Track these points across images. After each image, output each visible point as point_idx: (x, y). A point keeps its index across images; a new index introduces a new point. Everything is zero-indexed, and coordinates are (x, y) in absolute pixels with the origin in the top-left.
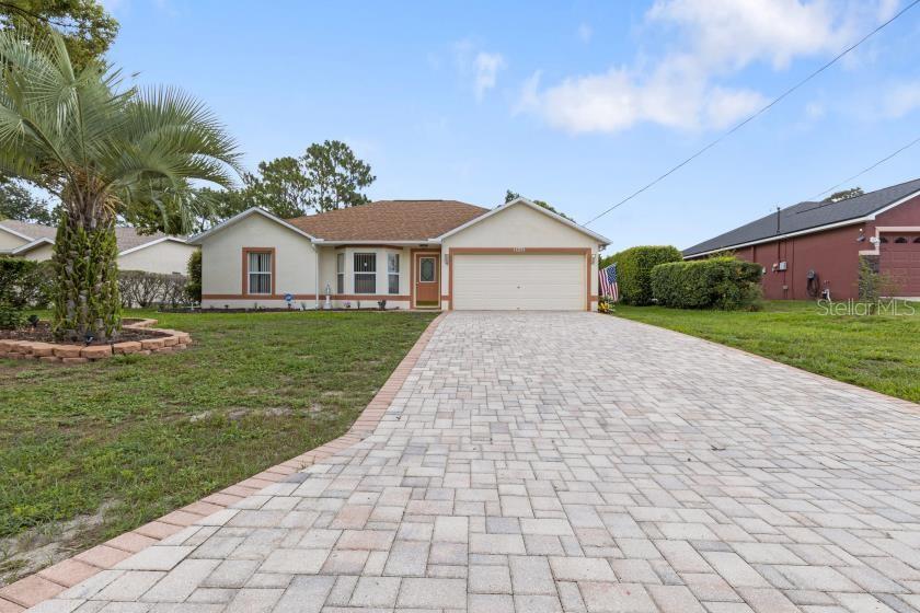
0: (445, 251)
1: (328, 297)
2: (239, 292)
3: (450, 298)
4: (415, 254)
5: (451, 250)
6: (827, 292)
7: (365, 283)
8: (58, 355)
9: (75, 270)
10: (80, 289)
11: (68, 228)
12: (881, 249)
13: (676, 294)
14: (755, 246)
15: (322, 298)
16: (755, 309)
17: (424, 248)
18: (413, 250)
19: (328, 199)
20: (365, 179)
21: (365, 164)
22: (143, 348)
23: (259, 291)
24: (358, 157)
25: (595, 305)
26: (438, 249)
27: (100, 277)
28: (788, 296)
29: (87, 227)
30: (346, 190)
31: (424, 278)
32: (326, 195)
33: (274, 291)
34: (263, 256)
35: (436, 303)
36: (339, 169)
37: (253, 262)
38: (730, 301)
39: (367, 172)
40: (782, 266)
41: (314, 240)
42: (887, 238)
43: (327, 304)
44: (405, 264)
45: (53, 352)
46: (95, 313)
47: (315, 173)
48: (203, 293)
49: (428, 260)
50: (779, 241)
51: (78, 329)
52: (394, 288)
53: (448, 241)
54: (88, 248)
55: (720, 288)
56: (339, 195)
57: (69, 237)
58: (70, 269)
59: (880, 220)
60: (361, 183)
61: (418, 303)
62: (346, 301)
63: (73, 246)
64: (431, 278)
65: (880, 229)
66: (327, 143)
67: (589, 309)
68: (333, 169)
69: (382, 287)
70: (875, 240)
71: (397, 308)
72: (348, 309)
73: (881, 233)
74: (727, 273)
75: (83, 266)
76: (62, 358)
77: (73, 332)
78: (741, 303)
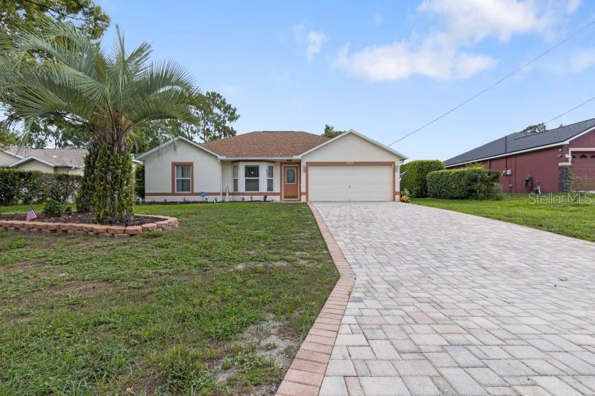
0: (303, 164)
1: (227, 194)
2: (170, 191)
3: (306, 194)
4: (283, 166)
5: (307, 163)
6: (539, 188)
7: (252, 185)
8: (111, 232)
9: (112, 177)
10: (115, 190)
11: (108, 152)
12: (572, 162)
13: (444, 190)
14: (490, 160)
15: (224, 194)
16: (498, 199)
17: (289, 162)
18: (282, 163)
19: (208, 130)
20: (233, 117)
21: (233, 107)
22: (158, 228)
23: (183, 190)
24: (228, 102)
25: (398, 197)
26: (299, 163)
27: (125, 182)
28: (513, 191)
29: (119, 151)
30: (219, 124)
31: (288, 181)
32: (207, 127)
33: (193, 191)
34: (185, 168)
35: (297, 197)
36: (216, 110)
37: (178, 172)
38: (481, 195)
39: (234, 113)
40: (509, 172)
41: (219, 157)
42: (575, 155)
43: (228, 198)
44: (277, 172)
45: (107, 231)
46: (123, 205)
47: (200, 113)
48: (146, 192)
49: (292, 170)
50: (507, 157)
51: (113, 215)
52: (270, 187)
53: (305, 158)
54: (120, 164)
55: (475, 186)
56: (215, 127)
57: (109, 158)
58: (109, 178)
59: (572, 144)
60: (231, 119)
61: (285, 197)
62: (241, 197)
63: (111, 163)
64: (293, 181)
65: (571, 149)
66: (208, 93)
67: (394, 200)
68: (211, 110)
69: (263, 187)
70: (569, 156)
71: (273, 201)
72: (243, 201)
73: (572, 152)
74: (480, 177)
75: (117, 176)
76: (113, 234)
77: (109, 218)
78: (489, 195)
